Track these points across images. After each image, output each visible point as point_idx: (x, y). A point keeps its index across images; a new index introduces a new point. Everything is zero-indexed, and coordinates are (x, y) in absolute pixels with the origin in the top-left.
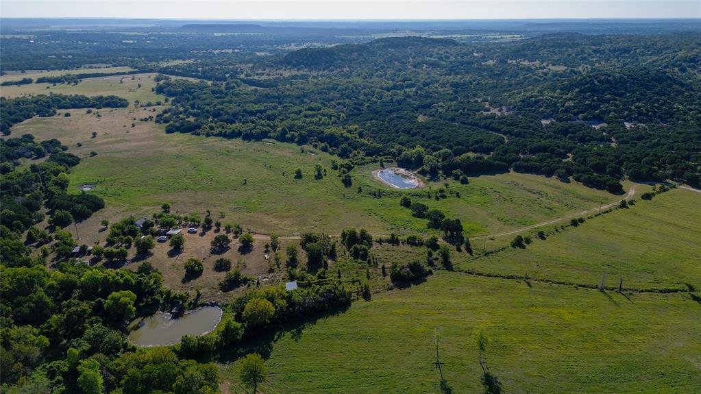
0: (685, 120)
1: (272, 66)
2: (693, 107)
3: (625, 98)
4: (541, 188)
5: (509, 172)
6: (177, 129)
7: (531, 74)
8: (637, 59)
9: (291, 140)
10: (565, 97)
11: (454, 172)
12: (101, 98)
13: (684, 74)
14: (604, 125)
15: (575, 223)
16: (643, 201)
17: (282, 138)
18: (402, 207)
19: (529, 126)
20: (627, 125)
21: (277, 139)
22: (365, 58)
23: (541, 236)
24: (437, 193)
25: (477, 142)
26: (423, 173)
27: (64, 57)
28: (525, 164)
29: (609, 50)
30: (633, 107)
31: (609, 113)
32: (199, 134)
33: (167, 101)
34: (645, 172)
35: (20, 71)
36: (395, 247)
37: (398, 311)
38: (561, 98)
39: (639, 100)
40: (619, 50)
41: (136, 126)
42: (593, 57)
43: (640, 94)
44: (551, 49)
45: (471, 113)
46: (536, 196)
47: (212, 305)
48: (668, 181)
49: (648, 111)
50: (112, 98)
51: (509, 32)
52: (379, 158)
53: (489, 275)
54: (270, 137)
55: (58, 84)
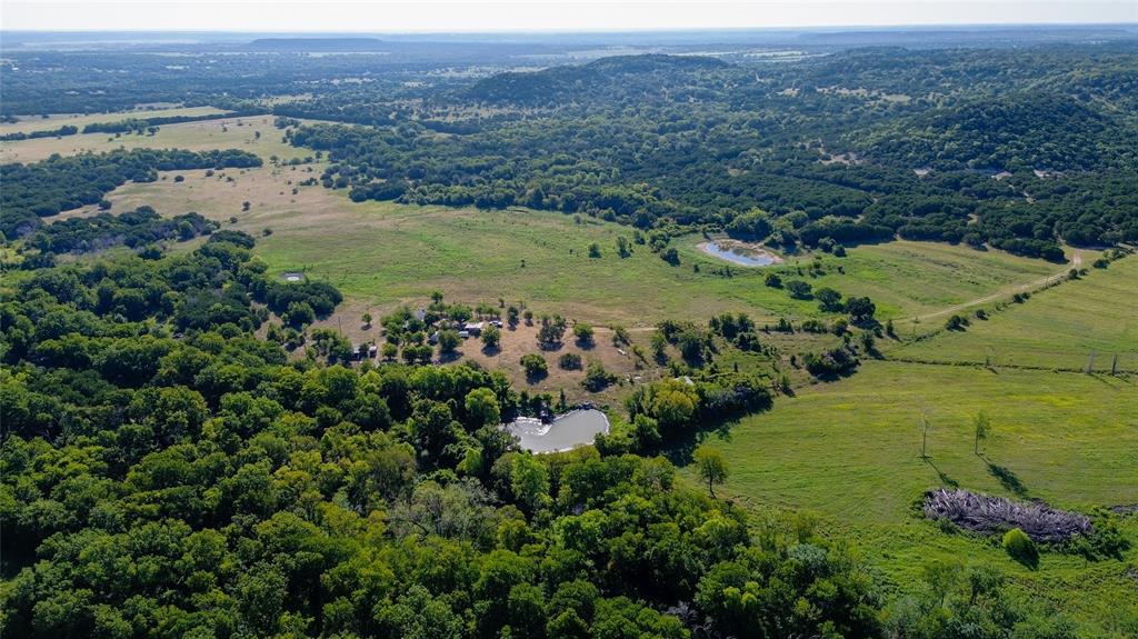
0: (1116, 165)
1: (456, 102)
2: (1123, 147)
3: (1029, 136)
4: (951, 259)
5: (895, 240)
6: (370, 196)
7: (862, 108)
8: (1011, 84)
9: (553, 207)
10: (942, 136)
11: (821, 241)
12: (216, 153)
13: (1088, 104)
14: (1005, 174)
15: (1018, 299)
16: (1097, 270)
17: (537, 203)
18: (770, 288)
19: (900, 178)
20: (1039, 174)
21: (529, 205)
22: (596, 88)
23: (981, 315)
24: (810, 268)
25: (835, 201)
26: (774, 244)
27: (91, 93)
28: (918, 228)
29: (965, 70)
30: (1042, 149)
31: (1010, 158)
32: (406, 202)
33: (318, 156)
34: (1088, 234)
35: (40, 116)
36: (790, 336)
37: (840, 406)
38: (937, 138)
39: (1048, 139)
40: (981, 70)
41: (299, 193)
42: (943, 82)
43: (1048, 131)
44: (876, 71)
45: (805, 162)
46: (948, 269)
47: (586, 408)
48: (1120, 245)
49: (1064, 154)
50: (235, 152)
51: (784, 47)
52: (701, 227)
53: (934, 363)
54: (516, 204)
55: (122, 134)
